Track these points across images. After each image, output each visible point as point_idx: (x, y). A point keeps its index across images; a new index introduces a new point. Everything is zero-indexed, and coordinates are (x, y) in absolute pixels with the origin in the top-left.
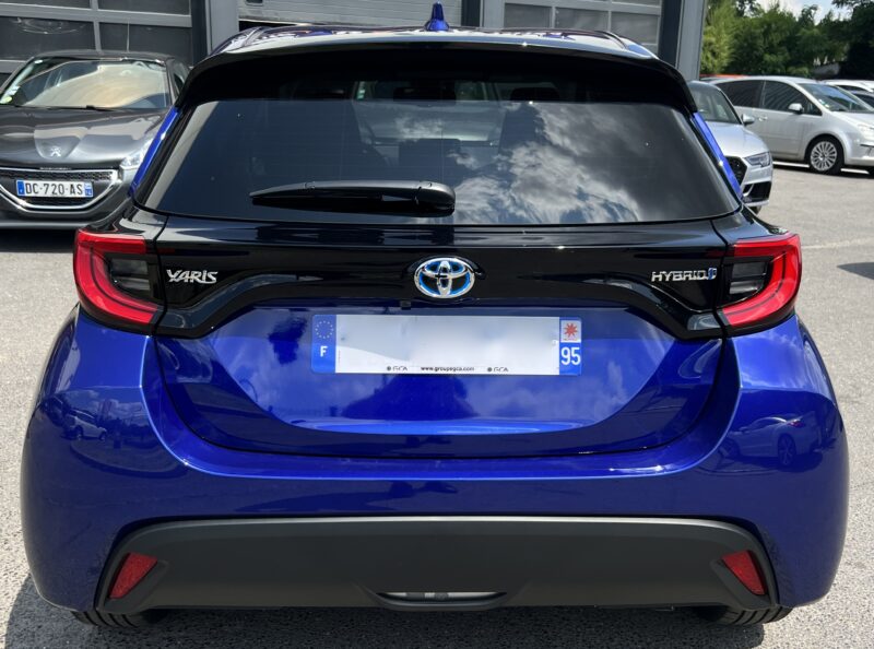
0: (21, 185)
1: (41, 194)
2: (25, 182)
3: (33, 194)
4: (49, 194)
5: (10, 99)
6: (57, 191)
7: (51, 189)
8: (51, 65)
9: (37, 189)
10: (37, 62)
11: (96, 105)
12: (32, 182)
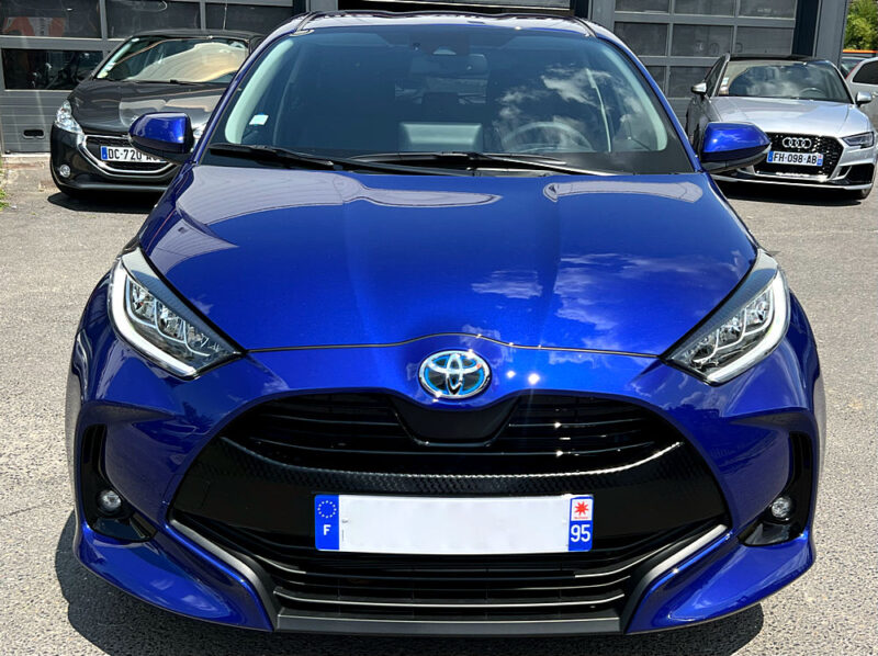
0: (104, 150)
1: (121, 159)
2: (108, 148)
3: (114, 159)
4: (128, 160)
5: (106, 74)
6: (135, 156)
7: (130, 154)
8: (151, 43)
9: (118, 154)
10: (134, 40)
11: (179, 80)
12: (114, 148)
